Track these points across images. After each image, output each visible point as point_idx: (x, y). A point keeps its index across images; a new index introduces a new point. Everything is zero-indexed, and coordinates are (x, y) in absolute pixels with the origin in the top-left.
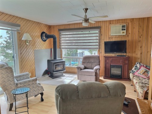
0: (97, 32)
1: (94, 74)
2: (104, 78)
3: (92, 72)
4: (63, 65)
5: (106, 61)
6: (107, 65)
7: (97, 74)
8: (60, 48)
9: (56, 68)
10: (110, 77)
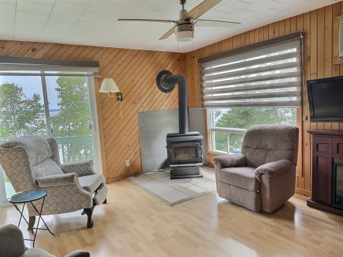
0: (295, 50)
1: (252, 186)
2: (309, 204)
3: (247, 179)
4: (194, 150)
5: (316, 148)
6: (321, 161)
7: (265, 186)
8: (203, 106)
9: (175, 156)
10: (331, 206)
